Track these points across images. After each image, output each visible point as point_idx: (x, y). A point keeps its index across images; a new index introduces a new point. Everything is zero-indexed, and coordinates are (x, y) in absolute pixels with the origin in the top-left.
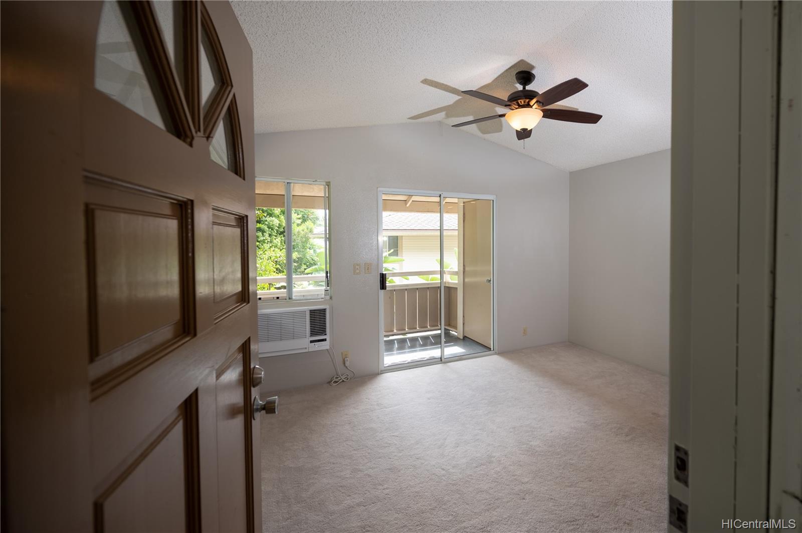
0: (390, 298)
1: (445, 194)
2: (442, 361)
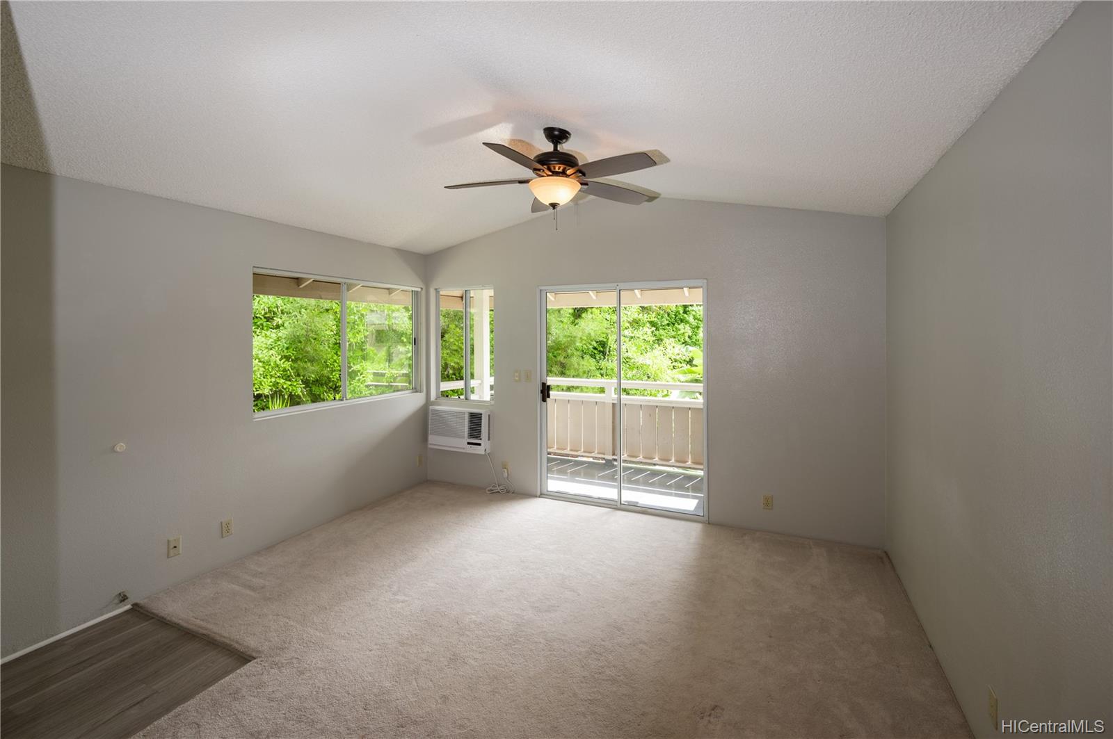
0: (650, 415)
1: (621, 286)
2: (617, 506)
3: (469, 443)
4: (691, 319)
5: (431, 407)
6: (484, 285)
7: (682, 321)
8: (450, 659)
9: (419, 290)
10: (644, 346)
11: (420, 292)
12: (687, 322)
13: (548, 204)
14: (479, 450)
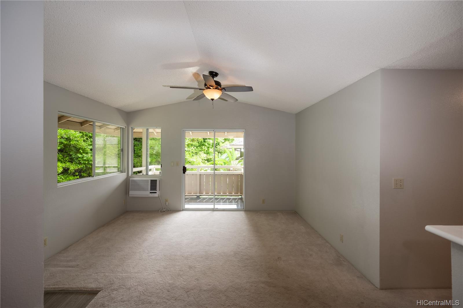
1: (216, 130)
2: (214, 210)
3: (150, 193)
4: (207, 144)
5: (130, 179)
6: (157, 127)
7: (203, 145)
8: (189, 268)
9: (124, 127)
10: (191, 154)
11: (125, 128)
12: (205, 145)
13: (210, 99)
14: (156, 195)
